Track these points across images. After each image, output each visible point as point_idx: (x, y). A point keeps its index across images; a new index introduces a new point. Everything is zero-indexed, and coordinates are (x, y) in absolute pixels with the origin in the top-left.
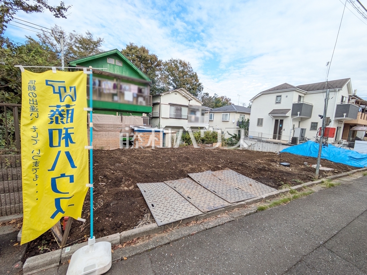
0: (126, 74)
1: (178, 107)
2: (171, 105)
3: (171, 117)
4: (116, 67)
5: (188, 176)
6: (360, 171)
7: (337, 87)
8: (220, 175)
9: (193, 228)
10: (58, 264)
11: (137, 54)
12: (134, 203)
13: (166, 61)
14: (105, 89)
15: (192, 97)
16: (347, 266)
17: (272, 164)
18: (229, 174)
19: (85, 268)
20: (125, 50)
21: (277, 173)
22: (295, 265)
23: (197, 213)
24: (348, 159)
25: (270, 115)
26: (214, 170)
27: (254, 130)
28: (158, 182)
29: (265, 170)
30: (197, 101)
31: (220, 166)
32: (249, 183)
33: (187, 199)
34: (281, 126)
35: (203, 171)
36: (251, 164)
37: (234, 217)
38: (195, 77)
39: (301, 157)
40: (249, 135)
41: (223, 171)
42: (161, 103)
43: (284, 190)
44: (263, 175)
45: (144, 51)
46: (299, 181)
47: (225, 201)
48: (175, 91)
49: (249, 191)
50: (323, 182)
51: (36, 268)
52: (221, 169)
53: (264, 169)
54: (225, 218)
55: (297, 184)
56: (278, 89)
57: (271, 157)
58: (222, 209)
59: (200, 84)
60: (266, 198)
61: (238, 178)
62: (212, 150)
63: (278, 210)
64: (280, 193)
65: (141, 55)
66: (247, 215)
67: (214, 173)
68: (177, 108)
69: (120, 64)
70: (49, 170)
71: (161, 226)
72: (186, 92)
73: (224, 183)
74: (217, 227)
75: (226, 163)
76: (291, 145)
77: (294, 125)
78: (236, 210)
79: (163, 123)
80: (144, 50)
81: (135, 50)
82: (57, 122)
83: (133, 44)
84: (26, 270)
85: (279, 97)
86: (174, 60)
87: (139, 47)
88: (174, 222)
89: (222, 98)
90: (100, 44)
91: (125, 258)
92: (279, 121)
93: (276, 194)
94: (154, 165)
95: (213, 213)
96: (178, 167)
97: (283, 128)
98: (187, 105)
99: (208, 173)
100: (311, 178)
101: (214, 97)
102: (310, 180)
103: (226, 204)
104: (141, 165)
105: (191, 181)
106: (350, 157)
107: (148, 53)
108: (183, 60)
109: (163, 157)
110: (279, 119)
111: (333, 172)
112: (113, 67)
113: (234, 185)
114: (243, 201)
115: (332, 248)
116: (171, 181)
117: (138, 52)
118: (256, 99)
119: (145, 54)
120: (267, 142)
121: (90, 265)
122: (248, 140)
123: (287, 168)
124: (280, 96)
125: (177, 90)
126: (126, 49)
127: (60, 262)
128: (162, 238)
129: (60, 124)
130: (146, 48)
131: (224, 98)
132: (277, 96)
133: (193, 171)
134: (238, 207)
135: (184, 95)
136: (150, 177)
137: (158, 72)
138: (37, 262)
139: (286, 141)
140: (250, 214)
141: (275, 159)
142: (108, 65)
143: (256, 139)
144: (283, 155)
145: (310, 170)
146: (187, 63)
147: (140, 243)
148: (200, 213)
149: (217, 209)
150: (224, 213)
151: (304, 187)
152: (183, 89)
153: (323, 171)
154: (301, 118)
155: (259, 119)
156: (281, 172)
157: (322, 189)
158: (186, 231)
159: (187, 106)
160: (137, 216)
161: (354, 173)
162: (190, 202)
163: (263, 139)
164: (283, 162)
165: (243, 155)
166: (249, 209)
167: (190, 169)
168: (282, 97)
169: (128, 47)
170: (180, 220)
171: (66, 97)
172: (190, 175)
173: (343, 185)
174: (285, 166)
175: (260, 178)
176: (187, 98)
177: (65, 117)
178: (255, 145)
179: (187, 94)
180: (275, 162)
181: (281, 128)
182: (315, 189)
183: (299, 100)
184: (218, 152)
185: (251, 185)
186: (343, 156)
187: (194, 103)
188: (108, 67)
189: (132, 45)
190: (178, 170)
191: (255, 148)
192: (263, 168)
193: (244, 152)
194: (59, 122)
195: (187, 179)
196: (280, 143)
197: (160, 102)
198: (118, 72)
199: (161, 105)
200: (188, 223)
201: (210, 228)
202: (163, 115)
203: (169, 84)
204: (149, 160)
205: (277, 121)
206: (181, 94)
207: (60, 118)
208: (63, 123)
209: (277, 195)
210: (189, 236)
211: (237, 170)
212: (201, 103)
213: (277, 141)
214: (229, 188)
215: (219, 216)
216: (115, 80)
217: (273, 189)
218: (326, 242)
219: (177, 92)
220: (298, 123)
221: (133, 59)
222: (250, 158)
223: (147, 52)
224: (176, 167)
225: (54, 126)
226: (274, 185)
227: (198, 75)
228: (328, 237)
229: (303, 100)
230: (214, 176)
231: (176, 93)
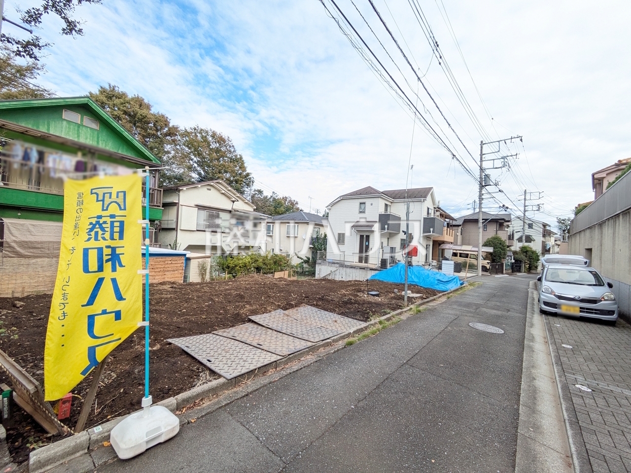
0: (107, 144)
1: (213, 212)
2: (200, 207)
3: (200, 229)
4: (83, 131)
5: (250, 321)
6: (445, 294)
7: (421, 197)
8: (295, 314)
9: (273, 375)
10: (86, 451)
11: (125, 109)
12: (175, 363)
13: (186, 129)
14: (55, 170)
15: (238, 197)
16: (423, 374)
17: (359, 294)
18: (306, 312)
19: (147, 433)
20: (97, 95)
21: (365, 305)
22: (382, 383)
23: (274, 358)
24: (436, 282)
25: (353, 228)
26: (285, 309)
27: (333, 250)
28: (201, 333)
29: (351, 303)
30: (246, 203)
31: (293, 303)
32: (334, 319)
33: (258, 347)
34: (367, 244)
35: (270, 312)
36: (334, 296)
37: (320, 357)
38: (239, 161)
39: (391, 285)
40: (327, 258)
41: (299, 308)
42: (180, 203)
43: (372, 322)
44: (349, 309)
45: (141, 105)
46: (388, 311)
47: (307, 342)
48: (208, 185)
49: (334, 328)
50: (411, 309)
51: (51, 461)
52: (295, 307)
53: (349, 302)
54: (310, 358)
55: (385, 313)
56: (360, 194)
57: (357, 286)
58: (305, 350)
59: (248, 175)
60: (355, 332)
61: (319, 316)
62: (277, 282)
63: (367, 341)
64: (369, 325)
65: (133, 112)
66: (334, 352)
67: (287, 312)
68: (211, 213)
69: (95, 126)
70: (83, 306)
71: (231, 379)
72: (226, 188)
73: (302, 323)
74: (303, 369)
75: (300, 298)
76: (380, 270)
77: (382, 243)
78: (321, 350)
79: (184, 240)
80: (140, 103)
81: (122, 100)
82: (96, 239)
83: (116, 89)
84: (34, 467)
85: (363, 205)
86: (201, 130)
87: (130, 95)
88: (247, 373)
89: (285, 199)
90: (35, 74)
91: (193, 421)
92: (365, 236)
93: (364, 327)
94: (185, 311)
95: (295, 356)
96: (229, 310)
97: (370, 246)
98: (230, 209)
99: (278, 313)
100: (400, 306)
101: (271, 196)
102: (399, 309)
103: (310, 344)
104: (161, 314)
105: (256, 326)
106: (438, 280)
107: (150, 110)
108: (218, 132)
109: (198, 297)
110: (365, 234)
111: (422, 298)
112: (76, 128)
113: (315, 324)
114: (328, 339)
115: (413, 364)
116: (223, 330)
117: (127, 105)
118: (334, 206)
119: (144, 112)
120: (352, 267)
121: (154, 428)
122: (326, 265)
123: (376, 298)
124: (364, 203)
125: (212, 184)
126: (98, 93)
127: (88, 448)
128: (235, 392)
129: (100, 240)
130: (146, 101)
131: (288, 200)
132: (361, 203)
133: (255, 312)
134: (323, 346)
135: (223, 192)
136: (185, 329)
137: (169, 146)
138: (53, 452)
139: (375, 264)
140: (338, 350)
141: (363, 288)
142: (65, 123)
143: (337, 263)
144: (371, 284)
145: (400, 298)
146: (226, 138)
147: (206, 403)
148: (279, 358)
149: (300, 351)
150: (308, 355)
151: (393, 316)
152: (221, 182)
153: (413, 298)
154: (390, 233)
155: (339, 234)
156: (370, 303)
157: (410, 316)
158: (266, 380)
159: (230, 212)
160: (190, 377)
161: (440, 297)
162: (263, 348)
163: (346, 264)
164: (372, 291)
165: (322, 287)
166: (336, 346)
167: (248, 311)
168: (367, 204)
169: (104, 92)
170: (256, 369)
171: (110, 204)
172: (253, 318)
173: (429, 310)
174: (374, 295)
175: (346, 312)
176: (229, 198)
177: (108, 231)
178: (336, 272)
179: (229, 190)
180: (363, 292)
181: (367, 247)
182: (403, 317)
183: (386, 210)
184: (286, 285)
185: (336, 321)
186: (432, 280)
187: (240, 206)
188: (64, 127)
189: (114, 89)
190: (230, 314)
191: (336, 276)
192: (348, 300)
193: (323, 282)
194: (99, 238)
195: (249, 325)
196: (368, 268)
197: (177, 202)
198: (88, 140)
199: (180, 206)
200: (265, 372)
201: (294, 372)
202: (183, 225)
203: (190, 168)
204: (172, 304)
205: (362, 237)
206: (219, 191)
207: (100, 232)
208: (104, 239)
209: (366, 328)
210: (269, 383)
211: (317, 306)
212: (252, 207)
213: (363, 265)
214: (310, 328)
215: (302, 359)
216: (80, 154)
217: (361, 322)
218: (409, 360)
219: (211, 186)
220: (387, 239)
221: (116, 115)
222: (331, 290)
223: (148, 107)
224: (226, 311)
225: (93, 244)
226: (362, 319)
227: (244, 158)
228: (410, 357)
229: (390, 210)
230: (288, 315)
231: (209, 188)
